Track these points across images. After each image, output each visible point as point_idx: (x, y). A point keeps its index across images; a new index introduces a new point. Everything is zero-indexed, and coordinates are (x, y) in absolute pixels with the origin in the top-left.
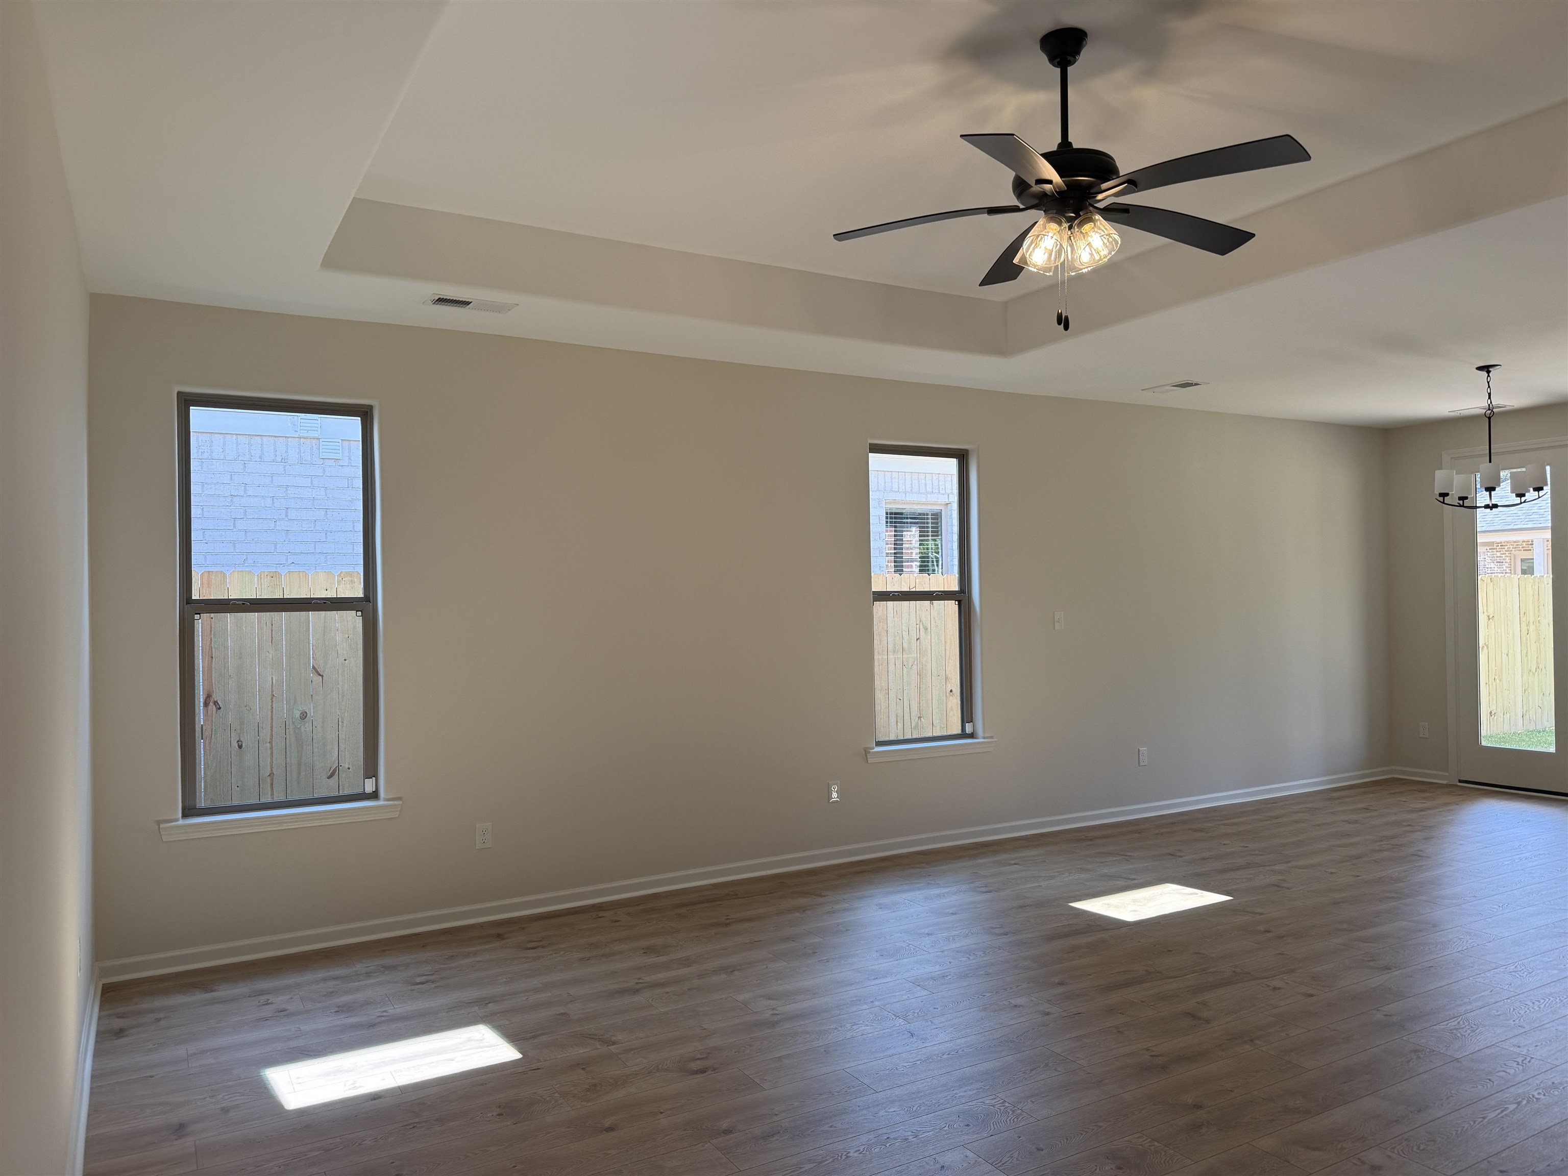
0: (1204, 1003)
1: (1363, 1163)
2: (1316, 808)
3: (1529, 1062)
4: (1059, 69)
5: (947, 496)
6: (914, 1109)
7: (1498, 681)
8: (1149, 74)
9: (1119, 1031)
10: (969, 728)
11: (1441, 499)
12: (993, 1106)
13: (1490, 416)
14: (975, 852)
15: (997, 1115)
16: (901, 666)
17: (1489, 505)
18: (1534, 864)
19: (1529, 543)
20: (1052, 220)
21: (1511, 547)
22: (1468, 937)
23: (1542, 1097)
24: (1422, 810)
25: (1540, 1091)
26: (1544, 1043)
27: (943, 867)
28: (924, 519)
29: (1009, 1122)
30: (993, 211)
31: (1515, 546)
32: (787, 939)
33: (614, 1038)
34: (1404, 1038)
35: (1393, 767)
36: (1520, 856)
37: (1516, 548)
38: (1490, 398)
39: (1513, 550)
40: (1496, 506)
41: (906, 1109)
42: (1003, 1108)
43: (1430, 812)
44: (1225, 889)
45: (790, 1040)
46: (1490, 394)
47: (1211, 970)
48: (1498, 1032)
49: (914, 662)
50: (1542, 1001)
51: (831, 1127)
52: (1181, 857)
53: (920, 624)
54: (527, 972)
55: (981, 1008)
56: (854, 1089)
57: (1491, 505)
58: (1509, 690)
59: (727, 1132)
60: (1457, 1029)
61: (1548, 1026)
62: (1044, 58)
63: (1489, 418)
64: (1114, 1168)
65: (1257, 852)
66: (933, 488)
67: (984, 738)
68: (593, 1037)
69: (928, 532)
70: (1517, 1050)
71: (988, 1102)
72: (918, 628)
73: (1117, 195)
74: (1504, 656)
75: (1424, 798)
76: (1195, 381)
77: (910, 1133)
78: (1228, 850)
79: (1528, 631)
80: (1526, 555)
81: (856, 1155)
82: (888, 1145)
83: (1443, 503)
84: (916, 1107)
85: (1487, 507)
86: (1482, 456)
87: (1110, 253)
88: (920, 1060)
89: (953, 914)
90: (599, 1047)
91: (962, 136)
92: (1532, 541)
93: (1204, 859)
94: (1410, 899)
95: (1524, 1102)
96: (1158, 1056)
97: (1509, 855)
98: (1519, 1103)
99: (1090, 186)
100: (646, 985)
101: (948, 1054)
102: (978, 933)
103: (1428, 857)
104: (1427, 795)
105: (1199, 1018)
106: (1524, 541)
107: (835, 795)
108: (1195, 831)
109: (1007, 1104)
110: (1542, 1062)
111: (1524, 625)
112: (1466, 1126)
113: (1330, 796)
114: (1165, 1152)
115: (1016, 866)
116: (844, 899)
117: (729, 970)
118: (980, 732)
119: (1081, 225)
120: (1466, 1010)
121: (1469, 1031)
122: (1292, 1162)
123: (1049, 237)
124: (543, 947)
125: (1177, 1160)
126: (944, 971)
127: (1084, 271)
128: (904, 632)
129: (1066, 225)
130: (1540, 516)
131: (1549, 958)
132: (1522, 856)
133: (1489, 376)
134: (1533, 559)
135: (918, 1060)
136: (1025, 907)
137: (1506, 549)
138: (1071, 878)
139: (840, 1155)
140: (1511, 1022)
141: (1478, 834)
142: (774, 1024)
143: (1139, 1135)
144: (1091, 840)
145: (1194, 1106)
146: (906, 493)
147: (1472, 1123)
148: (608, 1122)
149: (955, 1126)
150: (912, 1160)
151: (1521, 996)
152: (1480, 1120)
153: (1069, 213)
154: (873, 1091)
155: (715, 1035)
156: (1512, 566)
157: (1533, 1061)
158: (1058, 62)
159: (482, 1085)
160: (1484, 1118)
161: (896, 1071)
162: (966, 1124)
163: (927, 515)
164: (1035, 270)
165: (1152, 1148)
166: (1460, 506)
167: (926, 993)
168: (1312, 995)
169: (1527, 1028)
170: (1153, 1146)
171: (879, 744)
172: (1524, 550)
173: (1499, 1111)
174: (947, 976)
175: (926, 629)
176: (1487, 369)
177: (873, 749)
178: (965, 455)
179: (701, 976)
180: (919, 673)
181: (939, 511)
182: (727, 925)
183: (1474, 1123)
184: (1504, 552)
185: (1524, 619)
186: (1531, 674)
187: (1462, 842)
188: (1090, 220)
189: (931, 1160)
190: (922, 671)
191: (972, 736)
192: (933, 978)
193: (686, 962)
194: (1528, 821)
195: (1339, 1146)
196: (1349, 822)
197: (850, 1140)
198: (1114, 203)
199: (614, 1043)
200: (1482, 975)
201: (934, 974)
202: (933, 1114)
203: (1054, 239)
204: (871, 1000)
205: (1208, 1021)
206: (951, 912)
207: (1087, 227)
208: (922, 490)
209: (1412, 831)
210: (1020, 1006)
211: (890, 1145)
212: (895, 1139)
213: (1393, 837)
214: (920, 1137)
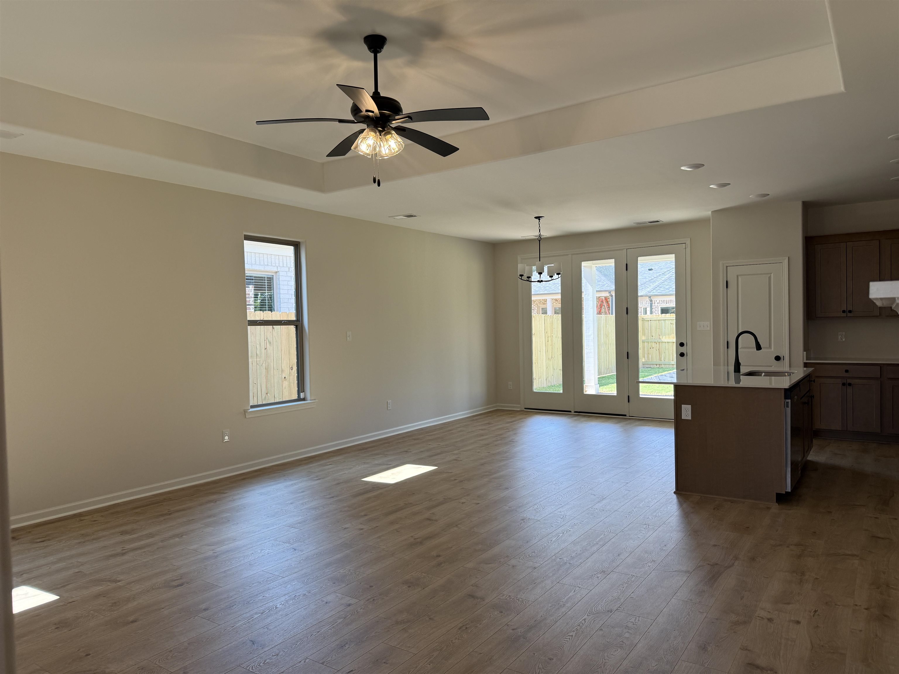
0: (433, 514)
1: (509, 565)
2: (467, 425)
3: (565, 517)
4: (373, 54)
5: (276, 267)
6: (305, 581)
7: (536, 364)
8: (412, 63)
9: (397, 531)
10: (302, 395)
11: (520, 277)
12: (345, 573)
13: (540, 239)
14: (307, 461)
15: (348, 577)
16: (256, 365)
17: (539, 280)
18: (558, 441)
19: (545, 301)
20: (372, 130)
21: (538, 302)
22: (537, 472)
23: (571, 529)
24: (512, 422)
25: (570, 527)
26: (569, 509)
27: (292, 471)
28: (262, 280)
29: (354, 578)
30: (341, 121)
31: (539, 302)
32: (210, 517)
33: (118, 579)
34: (518, 515)
35: (498, 404)
36: (552, 438)
37: (539, 303)
38: (540, 232)
39: (539, 304)
40: (542, 281)
41: (301, 582)
42: (349, 573)
43: (515, 422)
44: (434, 464)
45: (228, 562)
46: (540, 230)
47: (434, 499)
48: (553, 507)
49: (263, 362)
50: (567, 494)
51: (264, 596)
52: (411, 452)
53: (267, 340)
54: (44, 554)
55: (328, 532)
56: (271, 578)
57: (540, 281)
58: (541, 368)
59: (205, 610)
60: (537, 509)
61: (570, 503)
62: (366, 47)
63: (540, 241)
64: (407, 587)
65: (445, 446)
66: (268, 262)
67: (311, 400)
68: (104, 580)
69: (265, 288)
70: (560, 513)
71: (342, 571)
72: (265, 342)
73: (402, 122)
74: (539, 352)
75: (511, 417)
76: (414, 214)
77: (306, 592)
78: (432, 447)
79: (548, 340)
80: (544, 306)
81: (280, 606)
82: (296, 599)
83: (521, 279)
84: (306, 580)
85: (538, 281)
86: (536, 258)
87: (399, 150)
88: (302, 560)
89: (302, 492)
90: (110, 584)
91: (337, 85)
92: (546, 300)
93: (422, 452)
94: (512, 460)
95: (565, 532)
96: (417, 539)
97: (547, 438)
98: (563, 533)
99: (389, 116)
100: (129, 550)
101: (316, 555)
102: (318, 499)
103: (516, 442)
104: (512, 416)
105: (432, 520)
106: (543, 300)
107: (227, 438)
108: (415, 439)
109: (351, 571)
110: (570, 517)
111: (546, 338)
112: (545, 545)
113: (472, 419)
114: (428, 576)
115: (330, 465)
116: (238, 493)
117: (180, 535)
118: (308, 396)
119: (385, 135)
120: (540, 501)
121: (542, 509)
122: (481, 570)
123: (371, 139)
124: (49, 540)
125: (434, 579)
126: (304, 519)
127: (385, 158)
128: (257, 345)
129: (378, 134)
130: (550, 288)
131: (567, 477)
132: (553, 438)
133: (539, 221)
134: (547, 308)
135: (301, 560)
136: (340, 483)
137: (536, 303)
138: (360, 467)
139: (272, 608)
140: (557, 503)
141: (535, 430)
142: (216, 557)
143: (415, 572)
144: (366, 449)
145: (437, 556)
146: (252, 264)
147: (547, 543)
148: (131, 618)
149: (328, 585)
150: (311, 603)
151: (559, 493)
152: (550, 541)
153: (379, 128)
154: (281, 577)
155: (182, 567)
156: (538, 311)
157: (566, 517)
158: (373, 51)
159: (37, 616)
160: (552, 541)
161: (291, 567)
162: (334, 582)
163: (265, 278)
164: (362, 154)
165: (422, 576)
166: (527, 281)
167: (297, 530)
168: (478, 504)
169: (563, 505)
170: (423, 575)
171: (252, 407)
172: (543, 304)
173: (557, 537)
174: (306, 521)
175: (270, 343)
176: (538, 218)
177: (249, 410)
178: (298, 245)
179: (162, 541)
180: (266, 368)
181: (272, 277)
182: (170, 514)
183: (548, 543)
184: (535, 305)
185: (546, 335)
186: (549, 360)
187: (529, 434)
188: (389, 133)
189: (320, 601)
190: (269, 367)
191: (304, 399)
192: (299, 523)
193: (151, 535)
194: (554, 423)
195: (499, 561)
196: (482, 430)
197: (275, 600)
198: (399, 126)
199: (119, 581)
200: (544, 486)
201: (299, 521)
202: (316, 582)
203: (373, 140)
204: (268, 538)
205: (436, 521)
206: (301, 491)
207: (388, 136)
208: (262, 263)
209: (508, 432)
210: (347, 528)
211: (297, 599)
212: (299, 595)
213: (501, 435)
214: (312, 592)
